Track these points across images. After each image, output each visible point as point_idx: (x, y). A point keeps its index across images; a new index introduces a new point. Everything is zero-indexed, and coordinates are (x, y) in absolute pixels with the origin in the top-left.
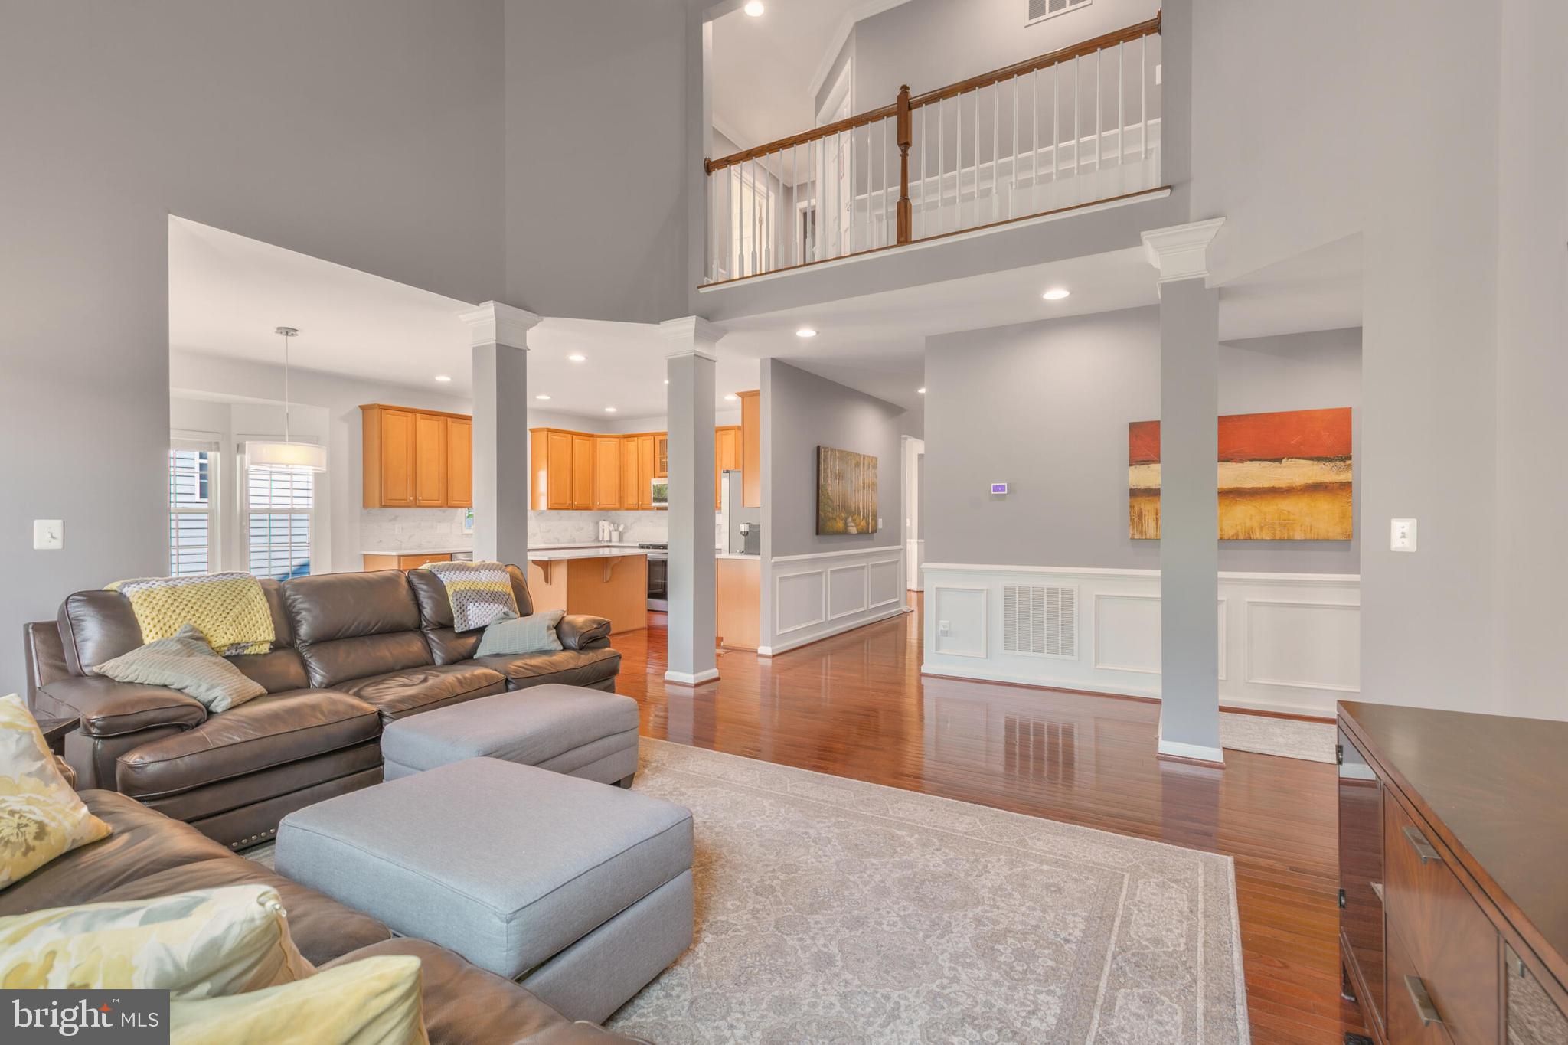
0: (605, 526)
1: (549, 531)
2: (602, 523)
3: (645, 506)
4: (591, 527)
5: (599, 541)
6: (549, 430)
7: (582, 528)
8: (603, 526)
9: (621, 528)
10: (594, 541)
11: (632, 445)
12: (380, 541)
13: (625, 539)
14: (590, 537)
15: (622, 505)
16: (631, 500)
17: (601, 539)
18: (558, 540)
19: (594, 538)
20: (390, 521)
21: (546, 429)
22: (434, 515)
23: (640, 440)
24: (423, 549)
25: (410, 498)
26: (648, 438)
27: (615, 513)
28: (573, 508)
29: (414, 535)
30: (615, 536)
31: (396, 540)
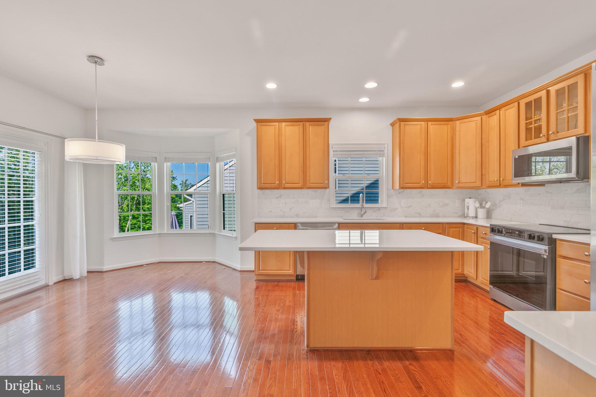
0: (471, 204)
2: (467, 200)
3: (506, 182)
4: (458, 204)
5: (465, 217)
6: (401, 120)
7: (447, 205)
9: (488, 205)
10: (460, 217)
11: (494, 119)
12: (271, 211)
14: (458, 213)
15: (485, 183)
16: (493, 177)
17: (466, 215)
18: (420, 214)
20: (277, 198)
21: (397, 120)
22: (308, 194)
23: (502, 111)
24: (300, 217)
25: (278, 182)
26: (512, 105)
27: (486, 191)
28: (428, 187)
29: (294, 208)
30: (481, 213)
31: (281, 211)
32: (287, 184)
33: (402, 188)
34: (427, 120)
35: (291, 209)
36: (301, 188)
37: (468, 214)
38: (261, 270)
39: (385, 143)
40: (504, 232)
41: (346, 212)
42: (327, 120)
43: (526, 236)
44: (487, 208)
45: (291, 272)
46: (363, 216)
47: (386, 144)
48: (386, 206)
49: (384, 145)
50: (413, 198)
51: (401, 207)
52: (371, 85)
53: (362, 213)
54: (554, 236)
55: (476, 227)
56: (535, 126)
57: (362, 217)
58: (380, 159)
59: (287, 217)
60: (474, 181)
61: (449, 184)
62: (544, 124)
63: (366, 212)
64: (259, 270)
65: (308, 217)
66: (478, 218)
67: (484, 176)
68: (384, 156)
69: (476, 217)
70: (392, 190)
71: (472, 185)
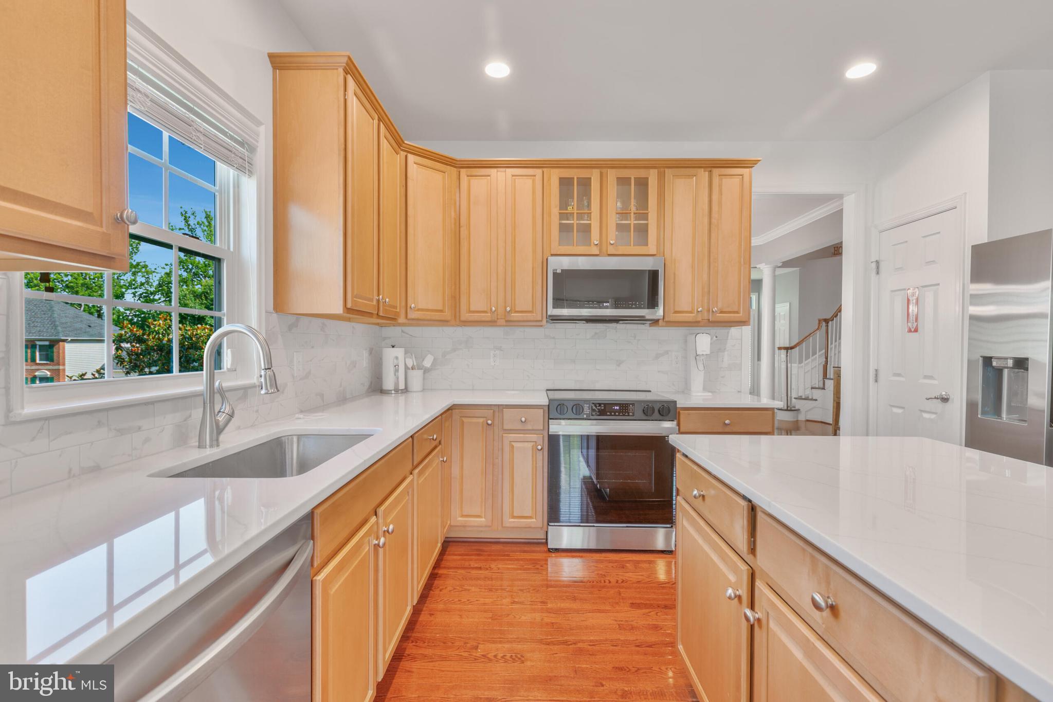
2: (388, 353)
6: (351, 71)
8: (394, 358)
11: (479, 184)
14: (364, 385)
15: (454, 313)
16: (482, 303)
17: (390, 386)
21: (346, 60)
26: (530, 171)
27: (403, 331)
28: (380, 313)
30: (417, 379)
34: (381, 116)
37: (397, 384)
39: (259, 118)
40: (587, 411)
43: (639, 413)
47: (259, 121)
49: (256, 125)
50: (313, 347)
51: (293, 376)
55: (492, 411)
56: (577, 224)
58: (228, 173)
60: (440, 308)
61: (398, 311)
62: (594, 223)
63: (231, 416)
66: (410, 389)
67: (455, 299)
68: (251, 173)
69: (406, 390)
70: (275, 315)
71: (437, 316)
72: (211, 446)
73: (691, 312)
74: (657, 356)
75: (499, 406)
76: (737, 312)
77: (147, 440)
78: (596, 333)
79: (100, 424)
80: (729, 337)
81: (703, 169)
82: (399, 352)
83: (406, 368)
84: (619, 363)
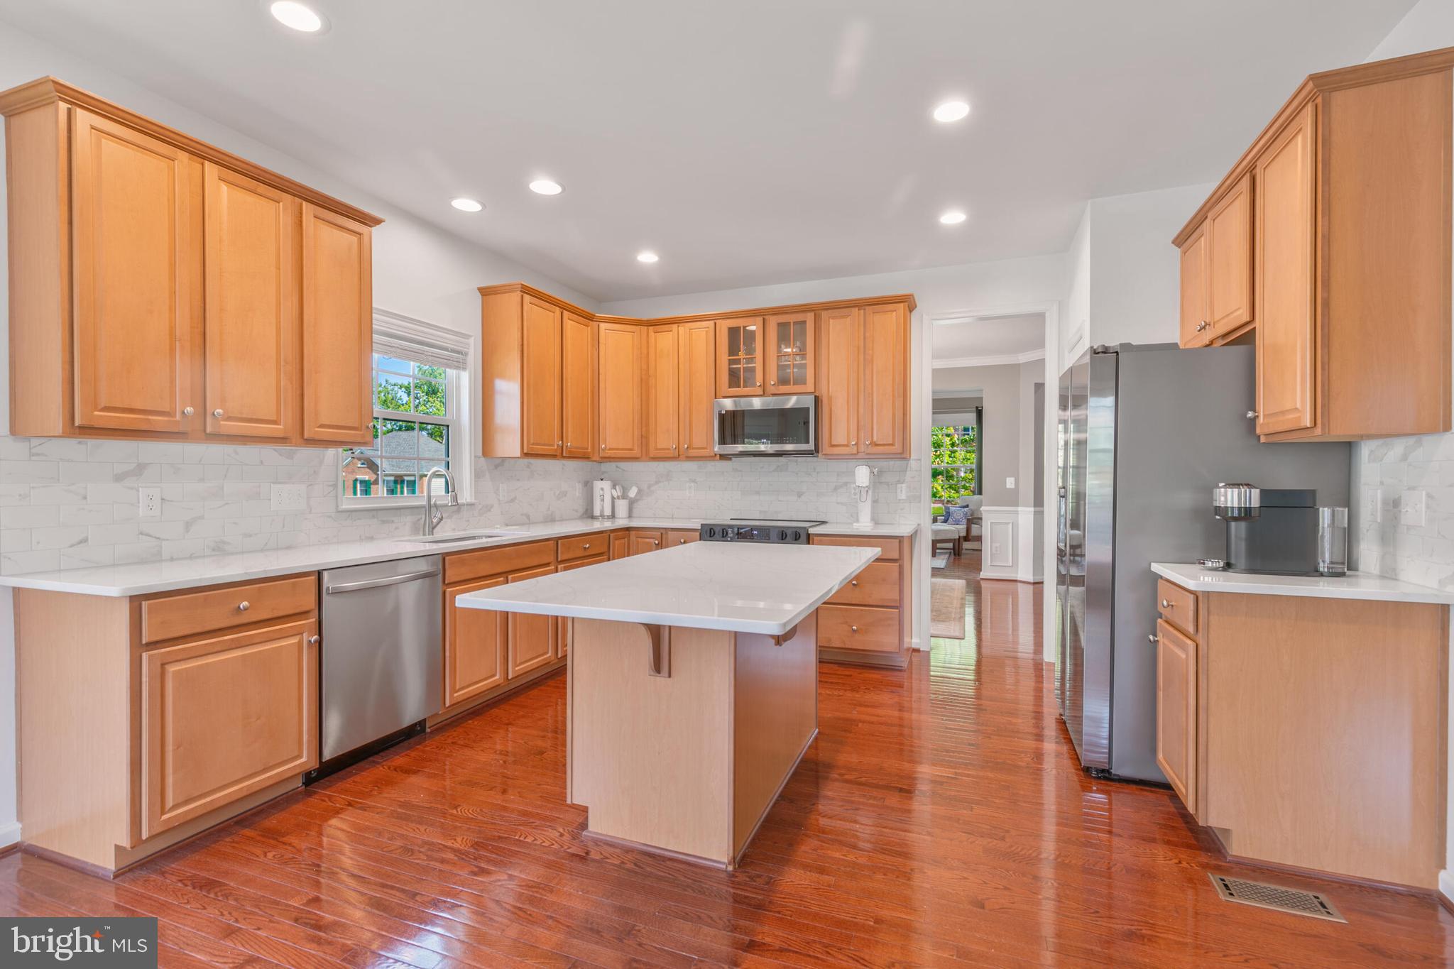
1: (513, 501)
2: (598, 485)
4: (577, 491)
6: (526, 290)
7: (564, 494)
8: (602, 489)
9: (633, 493)
10: (582, 518)
11: (665, 340)
13: (636, 512)
14: (577, 511)
15: (644, 450)
17: (597, 512)
18: (528, 517)
19: (581, 510)
20: (119, 478)
21: (520, 286)
22: (262, 462)
23: (683, 329)
24: (233, 554)
25: (189, 409)
26: (704, 324)
27: (617, 467)
28: (564, 455)
29: (202, 517)
30: (622, 507)
31: (141, 534)
32: (229, 419)
33: (526, 455)
34: (564, 307)
35: (188, 525)
36: (283, 440)
37: (602, 511)
38: (175, 807)
39: (470, 334)
40: (730, 534)
41: (384, 522)
42: (371, 221)
43: (773, 534)
44: (631, 498)
45: (304, 759)
46: (435, 531)
47: (470, 336)
48: (473, 501)
49: (468, 339)
50: (518, 480)
51: (499, 500)
52: (545, 186)
53: (435, 521)
54: (811, 531)
55: (660, 533)
56: (744, 368)
57: (433, 535)
58: (451, 372)
59: (172, 559)
60: (630, 447)
61: (589, 450)
62: (758, 365)
63: (441, 519)
64: (163, 813)
65: (262, 550)
66: (616, 516)
67: (644, 439)
68: (464, 369)
69: (613, 516)
70: (483, 459)
71: (627, 454)
72: (429, 534)
73: (847, 446)
74: (836, 489)
75: (666, 528)
76: (892, 445)
77: (397, 528)
78: (778, 466)
79: (373, 517)
80: (909, 469)
81: (857, 309)
82: (606, 485)
83: (613, 498)
84: (800, 495)
